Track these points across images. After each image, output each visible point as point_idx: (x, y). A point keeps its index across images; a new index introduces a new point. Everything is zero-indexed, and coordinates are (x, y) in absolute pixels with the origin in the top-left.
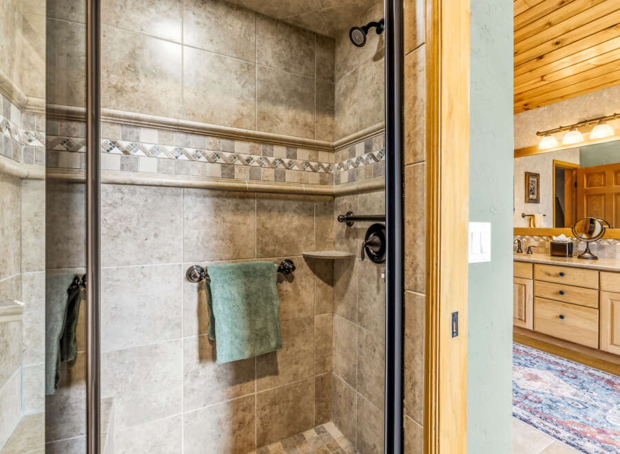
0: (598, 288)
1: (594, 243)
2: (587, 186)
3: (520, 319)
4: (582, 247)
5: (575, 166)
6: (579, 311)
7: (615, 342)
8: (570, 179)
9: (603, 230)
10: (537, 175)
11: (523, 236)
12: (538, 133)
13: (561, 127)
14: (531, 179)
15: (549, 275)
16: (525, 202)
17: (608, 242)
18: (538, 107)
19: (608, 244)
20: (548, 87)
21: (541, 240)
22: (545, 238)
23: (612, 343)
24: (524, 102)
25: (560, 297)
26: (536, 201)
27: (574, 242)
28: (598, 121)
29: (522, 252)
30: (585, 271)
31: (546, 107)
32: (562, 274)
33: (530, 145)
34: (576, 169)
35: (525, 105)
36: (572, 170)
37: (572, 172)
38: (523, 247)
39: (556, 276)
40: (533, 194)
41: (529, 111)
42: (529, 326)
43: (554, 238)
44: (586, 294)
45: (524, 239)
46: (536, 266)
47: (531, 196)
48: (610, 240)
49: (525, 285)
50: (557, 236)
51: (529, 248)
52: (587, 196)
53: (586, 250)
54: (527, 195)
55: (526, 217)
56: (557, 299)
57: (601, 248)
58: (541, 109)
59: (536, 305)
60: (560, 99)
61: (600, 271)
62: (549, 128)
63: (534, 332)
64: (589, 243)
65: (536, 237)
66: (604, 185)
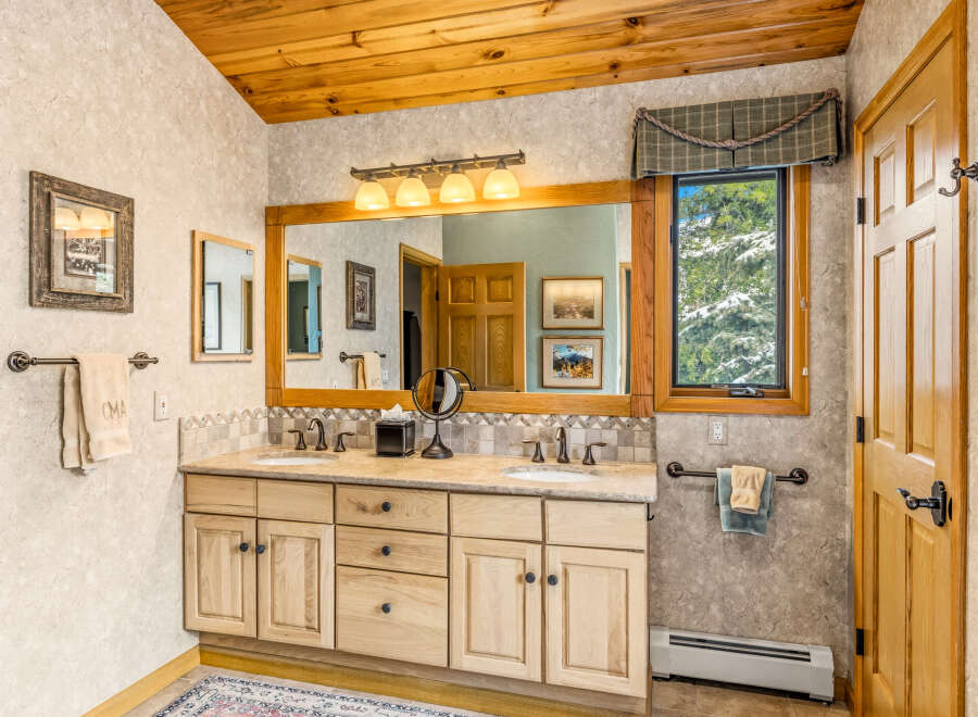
0: (446, 532)
1: (448, 421)
2: (452, 301)
3: (308, 628)
4: (428, 431)
5: (436, 262)
6: (418, 589)
7: (474, 647)
8: (429, 285)
9: (460, 393)
10: (370, 271)
11: (330, 408)
12: (354, 172)
13: (393, 167)
14: (358, 278)
15: (363, 509)
16: (347, 327)
17: (469, 419)
18: (357, 112)
19: (467, 423)
20: (367, 65)
21: (363, 418)
22: (369, 412)
23: (469, 651)
24: (328, 91)
25: (382, 562)
26: (369, 325)
27: (417, 421)
28: (451, 166)
29: (326, 448)
30: (425, 494)
31: (370, 117)
32: (386, 507)
33: (342, 198)
34: (437, 266)
35: (331, 101)
36: (432, 268)
37: (432, 273)
38: (330, 436)
39: (376, 511)
40: (362, 310)
41: (340, 119)
42: (326, 641)
43: (384, 412)
44: (427, 547)
45: (332, 417)
46: (340, 490)
47: (359, 315)
48: (471, 415)
49: (319, 540)
50: (389, 408)
51: (340, 436)
52: (453, 319)
53: (435, 439)
54: (350, 313)
55: (349, 361)
56: (380, 566)
57: (459, 430)
58: (362, 119)
59: (340, 586)
60: (391, 104)
61: (451, 491)
62: (375, 164)
63: (336, 652)
64: (440, 422)
65: (352, 411)
66: (474, 301)
